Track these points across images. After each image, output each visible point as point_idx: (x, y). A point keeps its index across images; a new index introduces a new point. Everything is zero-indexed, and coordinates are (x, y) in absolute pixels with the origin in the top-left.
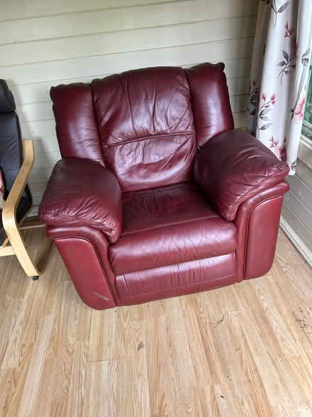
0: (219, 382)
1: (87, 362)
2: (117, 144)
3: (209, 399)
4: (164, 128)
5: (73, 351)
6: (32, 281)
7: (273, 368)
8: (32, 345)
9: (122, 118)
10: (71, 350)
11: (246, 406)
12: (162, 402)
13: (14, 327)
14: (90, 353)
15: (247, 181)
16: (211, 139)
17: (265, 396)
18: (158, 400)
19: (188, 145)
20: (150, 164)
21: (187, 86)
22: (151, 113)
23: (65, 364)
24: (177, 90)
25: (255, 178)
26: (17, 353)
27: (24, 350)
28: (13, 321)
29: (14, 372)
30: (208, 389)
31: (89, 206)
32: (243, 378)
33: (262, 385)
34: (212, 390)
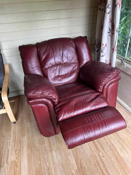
0: (100, 152)
1: (46, 153)
2: (48, 68)
3: (98, 158)
4: (67, 61)
5: (39, 149)
6: (13, 124)
7: (119, 144)
8: (20, 150)
9: (50, 57)
10: (38, 149)
11: (113, 158)
12: (81, 163)
13: (9, 144)
14: (46, 149)
15: (106, 76)
16: (85, 64)
17: (118, 154)
18: (79, 162)
19: (76, 67)
20: (62, 75)
21: (74, 44)
22: (62, 55)
23: (37, 155)
24: (71, 46)
25: (109, 75)
26: (14, 154)
27: (17, 152)
28: (9, 141)
29: (15, 162)
30: (97, 155)
31: (46, 90)
32: (109, 149)
33: (116, 150)
34: (99, 154)
